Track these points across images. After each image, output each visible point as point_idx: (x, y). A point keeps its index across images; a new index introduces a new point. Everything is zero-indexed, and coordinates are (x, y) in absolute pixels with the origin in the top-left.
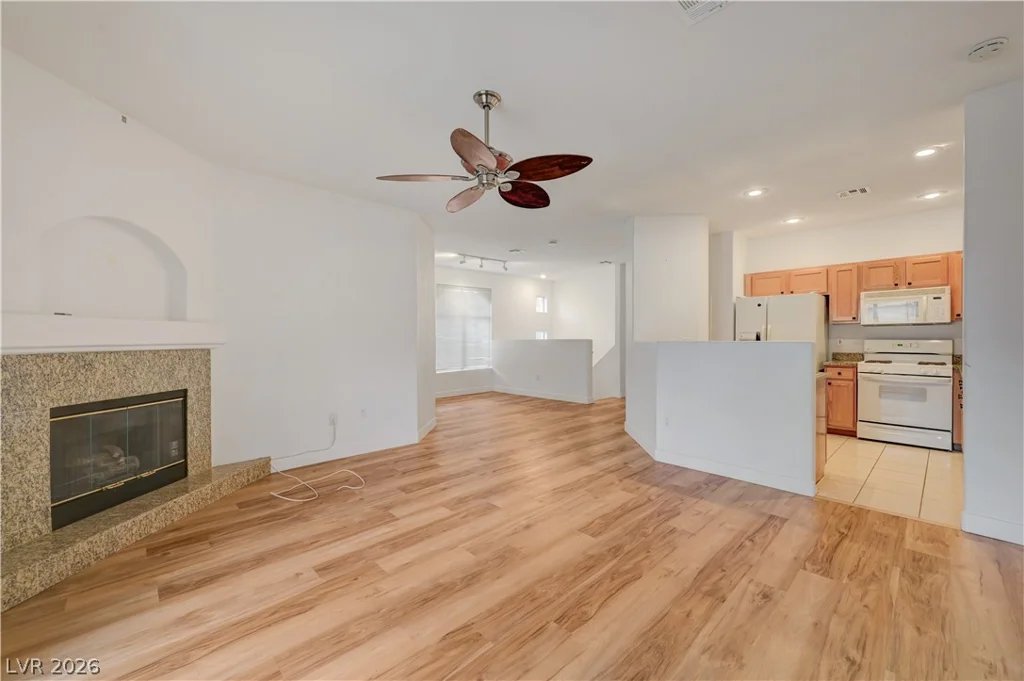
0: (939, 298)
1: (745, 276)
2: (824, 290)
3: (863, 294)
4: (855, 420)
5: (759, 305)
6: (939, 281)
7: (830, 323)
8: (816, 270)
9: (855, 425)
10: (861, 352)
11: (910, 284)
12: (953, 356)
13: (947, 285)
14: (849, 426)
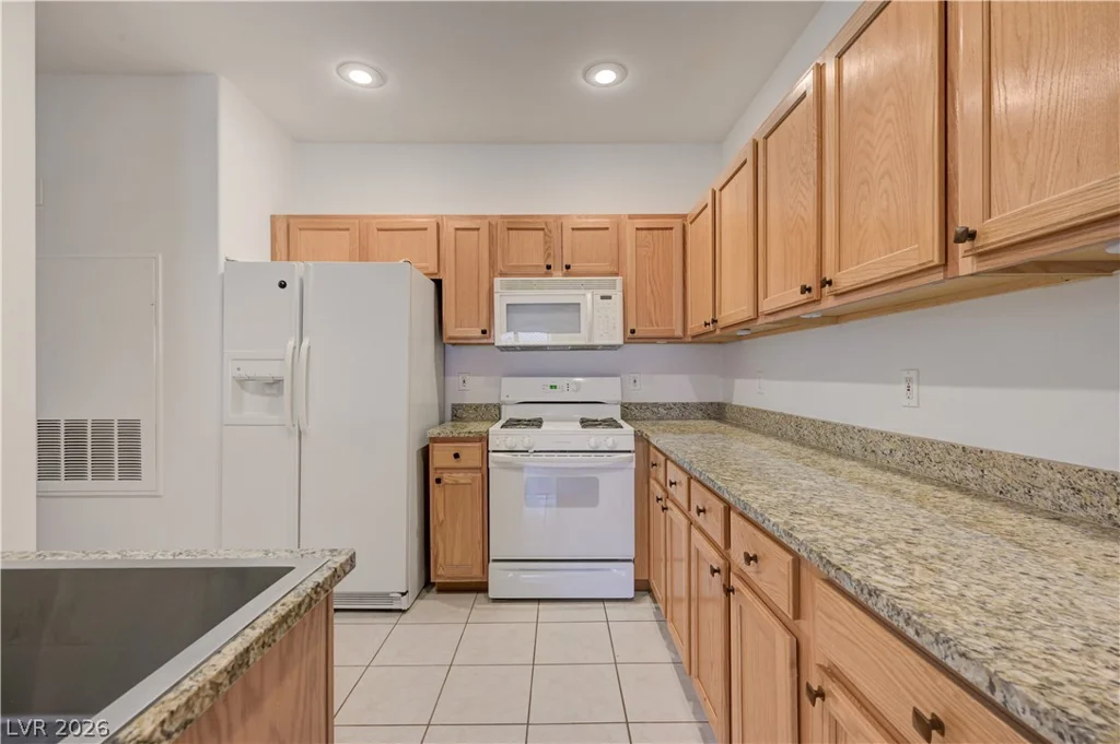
0: (610, 298)
1: (273, 217)
2: (433, 269)
3: (497, 281)
4: (486, 560)
5: (283, 285)
6: (606, 267)
7: (445, 340)
8: (420, 222)
9: (485, 570)
10: (496, 402)
11: (568, 267)
12: (622, 405)
13: (617, 275)
14: (475, 575)
